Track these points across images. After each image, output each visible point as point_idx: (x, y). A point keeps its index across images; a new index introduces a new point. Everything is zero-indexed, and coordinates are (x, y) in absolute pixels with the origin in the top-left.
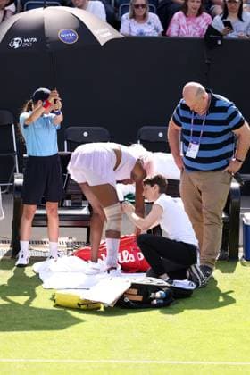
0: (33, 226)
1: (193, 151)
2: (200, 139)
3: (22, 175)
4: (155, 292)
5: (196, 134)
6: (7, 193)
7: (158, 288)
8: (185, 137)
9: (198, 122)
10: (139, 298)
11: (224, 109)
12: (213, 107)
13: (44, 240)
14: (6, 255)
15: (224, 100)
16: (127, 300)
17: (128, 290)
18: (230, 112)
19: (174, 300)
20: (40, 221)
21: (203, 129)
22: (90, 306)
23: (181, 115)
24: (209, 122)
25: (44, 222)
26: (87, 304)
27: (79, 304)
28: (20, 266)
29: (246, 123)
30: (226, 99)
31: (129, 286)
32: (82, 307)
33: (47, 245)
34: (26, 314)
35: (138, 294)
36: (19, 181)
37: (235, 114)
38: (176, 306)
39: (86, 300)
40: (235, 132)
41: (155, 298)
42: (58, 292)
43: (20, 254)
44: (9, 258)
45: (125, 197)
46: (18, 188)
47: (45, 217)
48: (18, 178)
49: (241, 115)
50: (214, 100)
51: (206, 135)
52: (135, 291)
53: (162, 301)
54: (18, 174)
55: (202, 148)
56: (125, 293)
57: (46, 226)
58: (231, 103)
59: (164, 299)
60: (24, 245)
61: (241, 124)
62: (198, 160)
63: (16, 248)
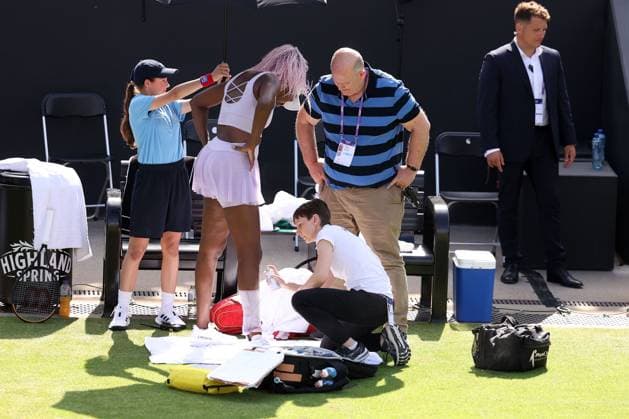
0: (140, 268)
1: (346, 156)
2: (356, 137)
3: (117, 191)
4: (321, 368)
5: (349, 131)
6: (95, 219)
7: (324, 363)
8: (330, 135)
9: (351, 111)
10: (297, 378)
11: (390, 91)
12: (372, 88)
13: (153, 289)
14: (95, 312)
15: (389, 78)
16: (278, 380)
17: (279, 366)
18: (398, 95)
19: (352, 378)
20: (152, 261)
21: (359, 122)
22: (223, 390)
23: (322, 100)
24: (367, 112)
25: (155, 263)
26: (218, 387)
27: (204, 386)
28: (115, 329)
29: (421, 111)
30: (390, 76)
31: (281, 358)
32: (210, 391)
33: (156, 297)
34: (125, 401)
35: (295, 372)
36: (115, 200)
37: (405, 98)
38: (355, 389)
39: (216, 381)
40: (408, 125)
41: (320, 378)
42: (172, 367)
43: (117, 310)
44: (99, 316)
45: (275, 226)
46: (114, 210)
47: (158, 255)
48: (112, 196)
49: (413, 99)
50: (372, 78)
51: (365, 131)
52: (291, 368)
53: (331, 383)
54: (112, 190)
55: (359, 152)
56: (275, 370)
57: (159, 268)
58: (398, 81)
59: (335, 380)
60: (124, 297)
61: (414, 113)
62: (352, 170)
63: (110, 301)
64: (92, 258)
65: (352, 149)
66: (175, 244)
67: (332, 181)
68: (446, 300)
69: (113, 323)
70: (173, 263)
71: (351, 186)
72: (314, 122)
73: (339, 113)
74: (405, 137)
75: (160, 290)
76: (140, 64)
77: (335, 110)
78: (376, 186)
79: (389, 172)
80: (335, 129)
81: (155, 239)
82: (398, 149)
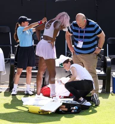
1: (80, 45)
2: (83, 39)
3: (14, 55)
4: (73, 107)
5: (81, 37)
6: (7, 63)
7: (74, 105)
8: (76, 39)
9: (82, 32)
10: (66, 109)
11: (93, 26)
12: (88, 25)
13: (24, 83)
14: (7, 90)
15: (93, 22)
16: (60, 110)
17: (61, 106)
18: (96, 27)
19: (82, 110)
20: (24, 75)
21: (84, 35)
22: (44, 113)
23: (73, 28)
24: (87, 32)
25: (24, 76)
26: (43, 112)
27: (39, 112)
28: (13, 95)
29: (102, 31)
30: (93, 21)
31: (61, 104)
32: (41, 113)
33: (25, 86)
34: (16, 116)
36: (13, 57)
37: (98, 28)
38: (83, 113)
39: (42, 110)
40: (98, 36)
41: (73, 110)
42: (30, 106)
43: (13, 89)
44: (8, 91)
45: (60, 65)
46: (12, 60)
47: (25, 74)
48: (12, 56)
49: (100, 28)
50: (88, 22)
51: (86, 37)
52: (64, 106)
53: (76, 111)
54: (12, 54)
55: (84, 43)
56: (60, 107)
57: (26, 77)
58: (96, 23)
59: (77, 110)
60: (15, 85)
61: (100, 32)
63: (11, 87)
64: (6, 74)
65: (82, 43)
66: (31, 70)
67: (76, 52)
68: (110, 87)
69: (12, 93)
70: (29, 76)
71: (82, 53)
72: (71, 35)
73: (78, 32)
74: (97, 39)
75: (26, 84)
76: (20, 17)
77: (77, 31)
78: (89, 53)
79: (93, 49)
80: (77, 37)
81: (24, 69)
82: (96, 43)
